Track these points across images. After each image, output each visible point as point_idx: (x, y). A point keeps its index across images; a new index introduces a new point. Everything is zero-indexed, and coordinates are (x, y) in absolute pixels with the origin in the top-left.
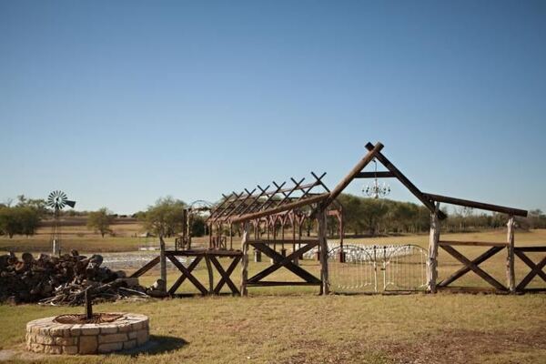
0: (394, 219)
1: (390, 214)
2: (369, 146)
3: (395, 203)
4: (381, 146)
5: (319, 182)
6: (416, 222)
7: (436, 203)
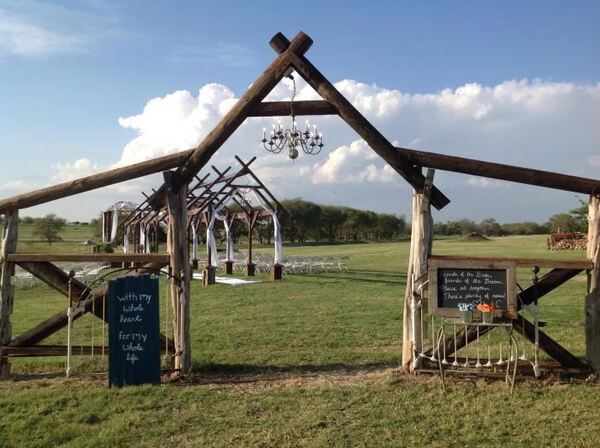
0: (354, 226)
1: (350, 222)
2: (279, 41)
3: (355, 211)
4: (305, 42)
5: (246, 170)
6: (375, 229)
7: (425, 171)
